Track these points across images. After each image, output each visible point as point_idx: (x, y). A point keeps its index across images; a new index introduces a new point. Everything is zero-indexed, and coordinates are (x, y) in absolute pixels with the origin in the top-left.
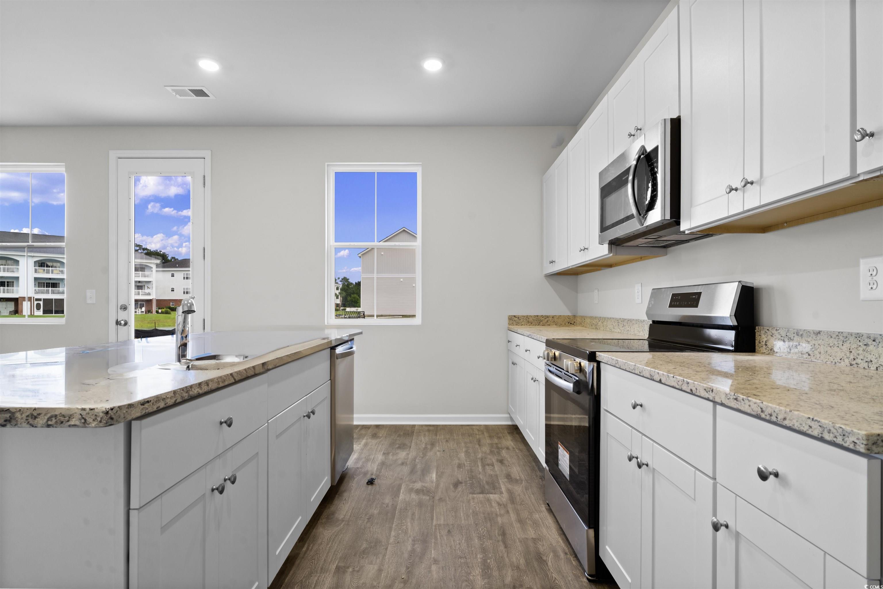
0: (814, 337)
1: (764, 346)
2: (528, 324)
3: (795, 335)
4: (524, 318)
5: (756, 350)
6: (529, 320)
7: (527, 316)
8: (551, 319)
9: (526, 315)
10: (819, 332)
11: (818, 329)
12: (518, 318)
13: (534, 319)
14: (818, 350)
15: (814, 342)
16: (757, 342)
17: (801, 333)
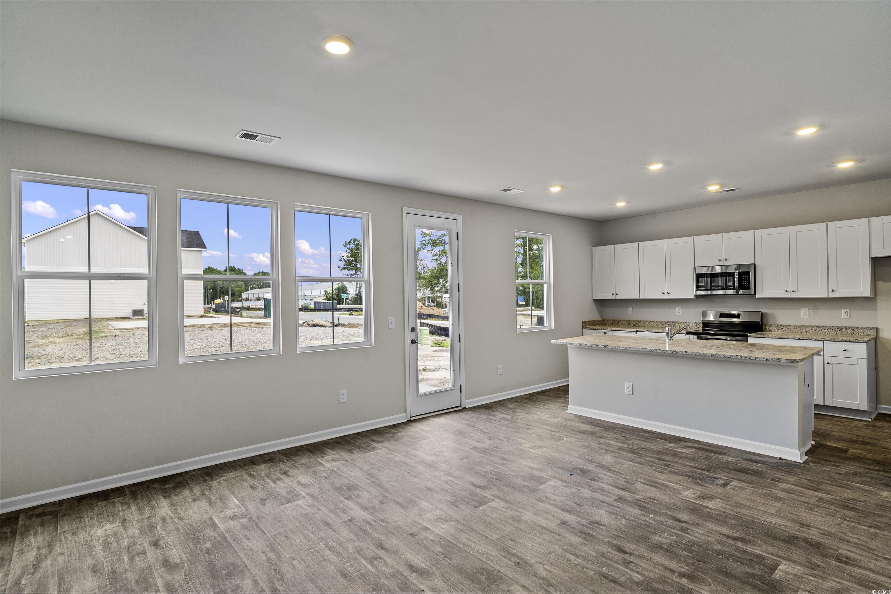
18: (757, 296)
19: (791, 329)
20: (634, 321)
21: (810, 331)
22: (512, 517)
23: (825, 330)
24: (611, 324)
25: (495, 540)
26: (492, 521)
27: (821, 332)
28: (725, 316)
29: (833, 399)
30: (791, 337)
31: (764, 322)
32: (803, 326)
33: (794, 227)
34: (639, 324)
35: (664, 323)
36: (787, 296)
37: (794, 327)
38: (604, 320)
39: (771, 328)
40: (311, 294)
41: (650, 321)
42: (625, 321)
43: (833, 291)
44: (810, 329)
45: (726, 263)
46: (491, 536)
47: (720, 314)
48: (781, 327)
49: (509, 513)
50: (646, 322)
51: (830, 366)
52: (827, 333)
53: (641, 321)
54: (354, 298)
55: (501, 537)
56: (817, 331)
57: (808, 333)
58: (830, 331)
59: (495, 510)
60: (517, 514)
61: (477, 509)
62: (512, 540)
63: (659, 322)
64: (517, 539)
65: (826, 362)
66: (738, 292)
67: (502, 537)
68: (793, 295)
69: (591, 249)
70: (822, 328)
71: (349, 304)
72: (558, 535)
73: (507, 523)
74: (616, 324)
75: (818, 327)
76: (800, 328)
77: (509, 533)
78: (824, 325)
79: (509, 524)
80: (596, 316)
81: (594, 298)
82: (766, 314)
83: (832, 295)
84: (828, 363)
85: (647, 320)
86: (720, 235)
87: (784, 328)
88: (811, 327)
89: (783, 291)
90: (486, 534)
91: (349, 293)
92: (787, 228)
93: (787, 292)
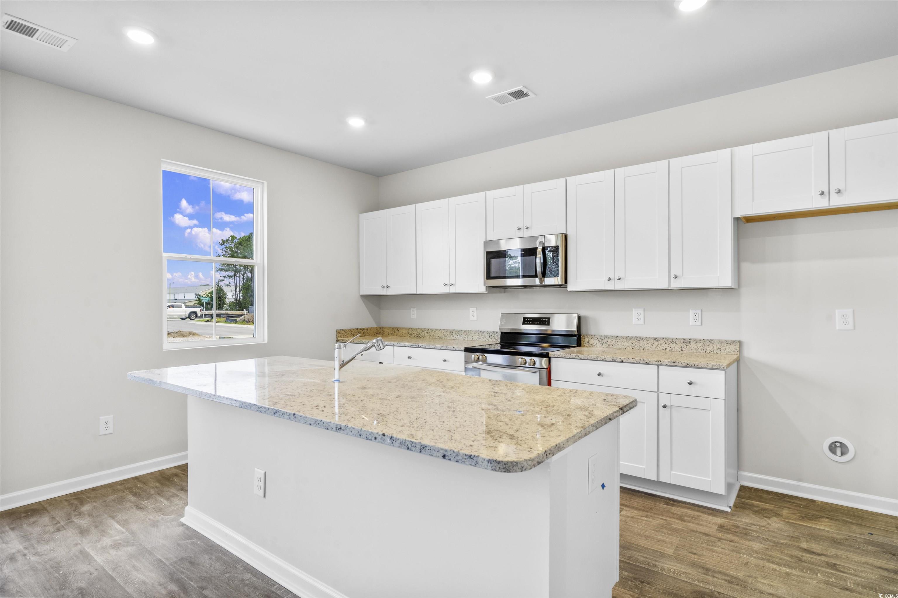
0: (615, 338)
1: (587, 343)
2: (351, 336)
3: (605, 338)
4: (349, 331)
5: (582, 345)
6: (352, 333)
7: (351, 330)
8: (366, 330)
9: (350, 328)
10: (618, 337)
11: (617, 335)
12: (345, 331)
13: (355, 331)
14: (617, 344)
15: (615, 340)
16: (582, 342)
17: (608, 337)
18: (571, 287)
19: (619, 343)
20: (417, 329)
21: (645, 346)
23: (666, 345)
24: (390, 333)
27: (661, 348)
28: (530, 321)
29: (671, 470)
30: (610, 358)
31: (583, 332)
32: (636, 338)
33: (622, 169)
34: (423, 333)
35: (454, 332)
36: (610, 286)
37: (623, 340)
38: (380, 328)
39: (591, 341)
40: (183, 298)
41: (437, 330)
42: (406, 329)
43: (676, 277)
44: (645, 342)
45: (528, 234)
47: (524, 318)
48: (606, 340)
50: (432, 330)
51: (667, 411)
52: (669, 349)
53: (425, 329)
54: (232, 302)
56: (654, 346)
57: (642, 349)
58: (673, 345)
63: (448, 330)
65: (661, 404)
66: (541, 281)
68: (620, 286)
69: (358, 217)
70: (662, 341)
71: (227, 310)
74: (396, 334)
75: (656, 339)
76: (631, 341)
78: (664, 337)
80: (369, 323)
81: (363, 293)
82: (586, 318)
83: (675, 284)
84: (665, 407)
85: (432, 328)
86: (520, 187)
87: (609, 341)
88: (647, 338)
89: (606, 279)
91: (227, 297)
92: (611, 172)
93: (610, 280)
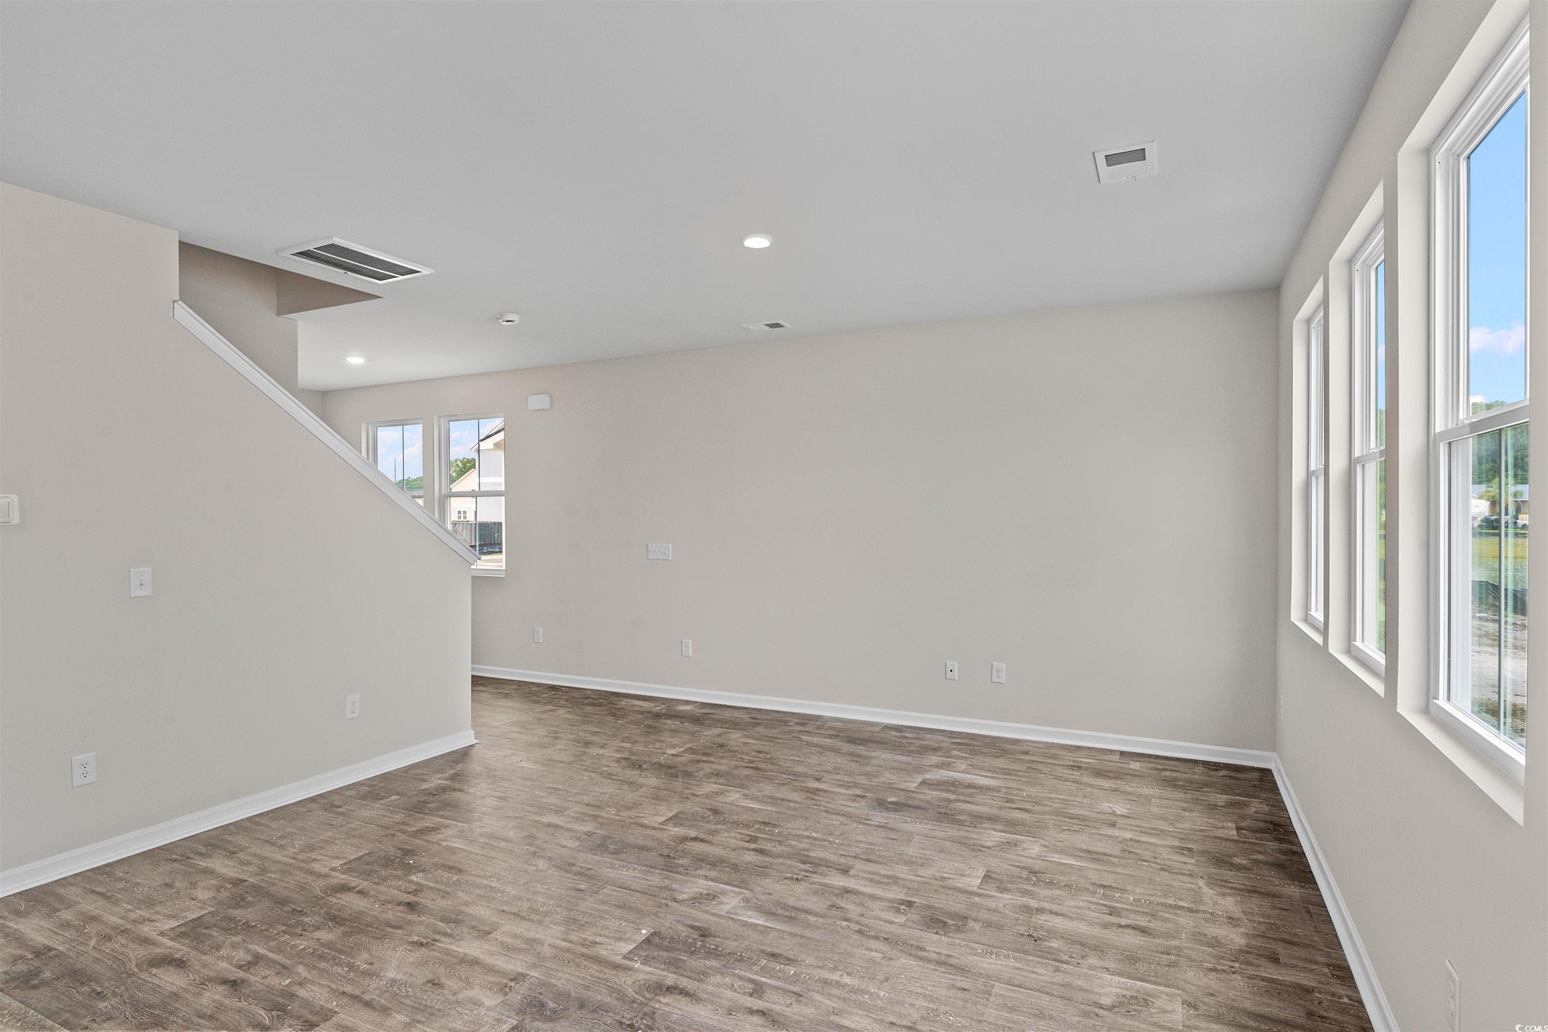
22: (582, 927)
25: (606, 885)
26: (617, 912)
46: (615, 890)
49: (589, 933)
55: (598, 891)
59: (618, 935)
60: (573, 937)
61: (652, 931)
62: (581, 890)
64: (574, 893)
67: (596, 893)
72: (503, 911)
73: (591, 914)
77: (585, 900)
79: (587, 913)
90: (623, 892)
